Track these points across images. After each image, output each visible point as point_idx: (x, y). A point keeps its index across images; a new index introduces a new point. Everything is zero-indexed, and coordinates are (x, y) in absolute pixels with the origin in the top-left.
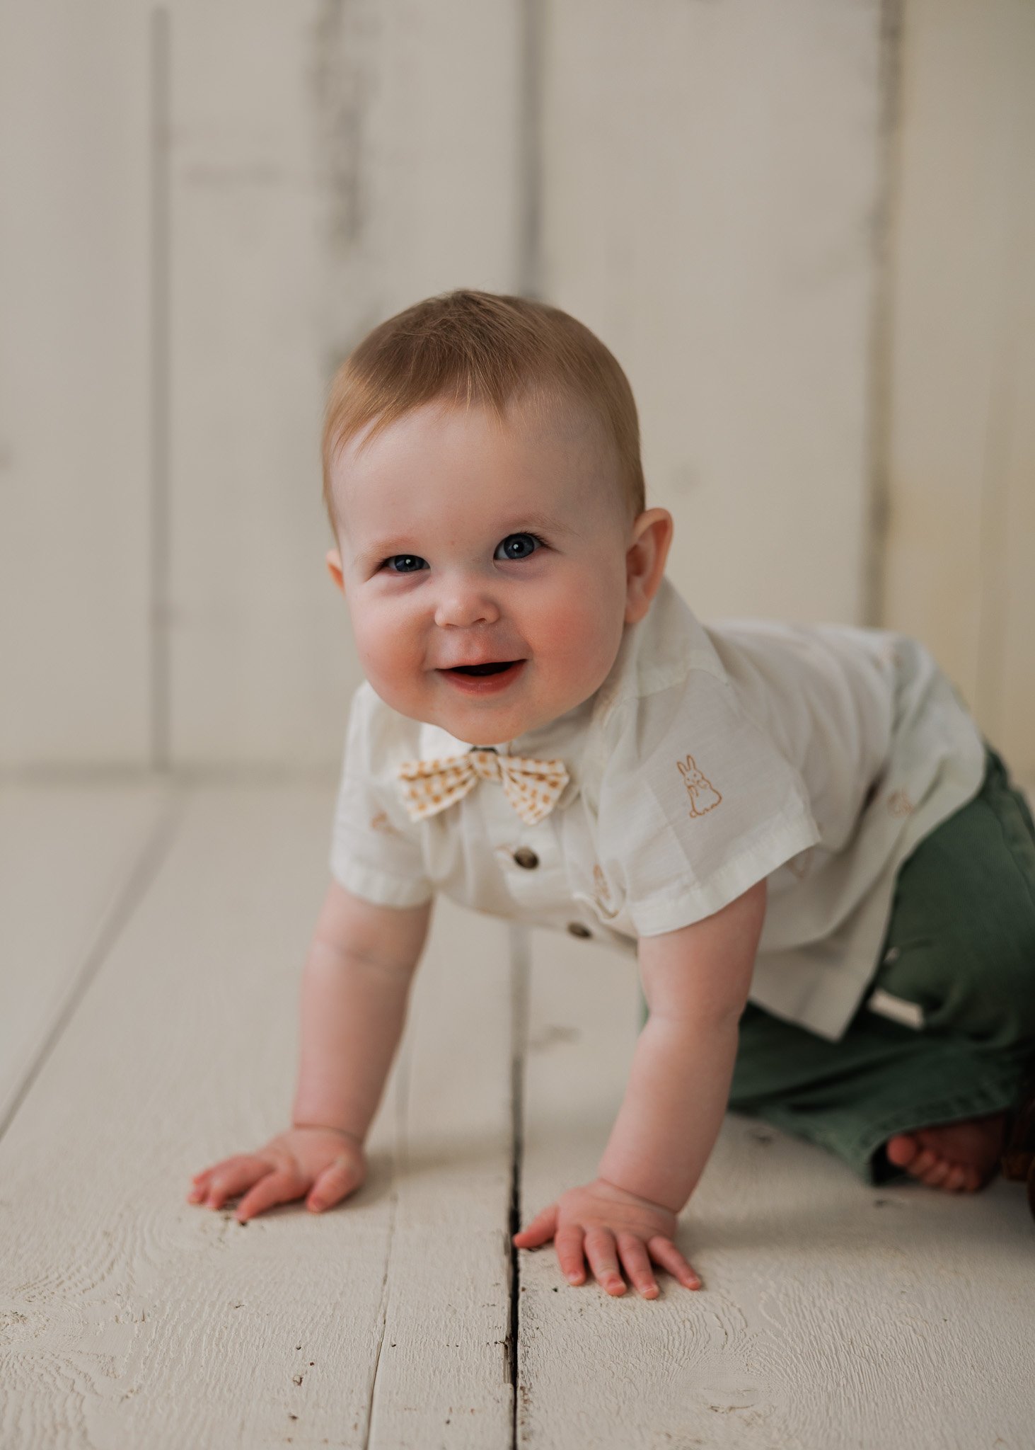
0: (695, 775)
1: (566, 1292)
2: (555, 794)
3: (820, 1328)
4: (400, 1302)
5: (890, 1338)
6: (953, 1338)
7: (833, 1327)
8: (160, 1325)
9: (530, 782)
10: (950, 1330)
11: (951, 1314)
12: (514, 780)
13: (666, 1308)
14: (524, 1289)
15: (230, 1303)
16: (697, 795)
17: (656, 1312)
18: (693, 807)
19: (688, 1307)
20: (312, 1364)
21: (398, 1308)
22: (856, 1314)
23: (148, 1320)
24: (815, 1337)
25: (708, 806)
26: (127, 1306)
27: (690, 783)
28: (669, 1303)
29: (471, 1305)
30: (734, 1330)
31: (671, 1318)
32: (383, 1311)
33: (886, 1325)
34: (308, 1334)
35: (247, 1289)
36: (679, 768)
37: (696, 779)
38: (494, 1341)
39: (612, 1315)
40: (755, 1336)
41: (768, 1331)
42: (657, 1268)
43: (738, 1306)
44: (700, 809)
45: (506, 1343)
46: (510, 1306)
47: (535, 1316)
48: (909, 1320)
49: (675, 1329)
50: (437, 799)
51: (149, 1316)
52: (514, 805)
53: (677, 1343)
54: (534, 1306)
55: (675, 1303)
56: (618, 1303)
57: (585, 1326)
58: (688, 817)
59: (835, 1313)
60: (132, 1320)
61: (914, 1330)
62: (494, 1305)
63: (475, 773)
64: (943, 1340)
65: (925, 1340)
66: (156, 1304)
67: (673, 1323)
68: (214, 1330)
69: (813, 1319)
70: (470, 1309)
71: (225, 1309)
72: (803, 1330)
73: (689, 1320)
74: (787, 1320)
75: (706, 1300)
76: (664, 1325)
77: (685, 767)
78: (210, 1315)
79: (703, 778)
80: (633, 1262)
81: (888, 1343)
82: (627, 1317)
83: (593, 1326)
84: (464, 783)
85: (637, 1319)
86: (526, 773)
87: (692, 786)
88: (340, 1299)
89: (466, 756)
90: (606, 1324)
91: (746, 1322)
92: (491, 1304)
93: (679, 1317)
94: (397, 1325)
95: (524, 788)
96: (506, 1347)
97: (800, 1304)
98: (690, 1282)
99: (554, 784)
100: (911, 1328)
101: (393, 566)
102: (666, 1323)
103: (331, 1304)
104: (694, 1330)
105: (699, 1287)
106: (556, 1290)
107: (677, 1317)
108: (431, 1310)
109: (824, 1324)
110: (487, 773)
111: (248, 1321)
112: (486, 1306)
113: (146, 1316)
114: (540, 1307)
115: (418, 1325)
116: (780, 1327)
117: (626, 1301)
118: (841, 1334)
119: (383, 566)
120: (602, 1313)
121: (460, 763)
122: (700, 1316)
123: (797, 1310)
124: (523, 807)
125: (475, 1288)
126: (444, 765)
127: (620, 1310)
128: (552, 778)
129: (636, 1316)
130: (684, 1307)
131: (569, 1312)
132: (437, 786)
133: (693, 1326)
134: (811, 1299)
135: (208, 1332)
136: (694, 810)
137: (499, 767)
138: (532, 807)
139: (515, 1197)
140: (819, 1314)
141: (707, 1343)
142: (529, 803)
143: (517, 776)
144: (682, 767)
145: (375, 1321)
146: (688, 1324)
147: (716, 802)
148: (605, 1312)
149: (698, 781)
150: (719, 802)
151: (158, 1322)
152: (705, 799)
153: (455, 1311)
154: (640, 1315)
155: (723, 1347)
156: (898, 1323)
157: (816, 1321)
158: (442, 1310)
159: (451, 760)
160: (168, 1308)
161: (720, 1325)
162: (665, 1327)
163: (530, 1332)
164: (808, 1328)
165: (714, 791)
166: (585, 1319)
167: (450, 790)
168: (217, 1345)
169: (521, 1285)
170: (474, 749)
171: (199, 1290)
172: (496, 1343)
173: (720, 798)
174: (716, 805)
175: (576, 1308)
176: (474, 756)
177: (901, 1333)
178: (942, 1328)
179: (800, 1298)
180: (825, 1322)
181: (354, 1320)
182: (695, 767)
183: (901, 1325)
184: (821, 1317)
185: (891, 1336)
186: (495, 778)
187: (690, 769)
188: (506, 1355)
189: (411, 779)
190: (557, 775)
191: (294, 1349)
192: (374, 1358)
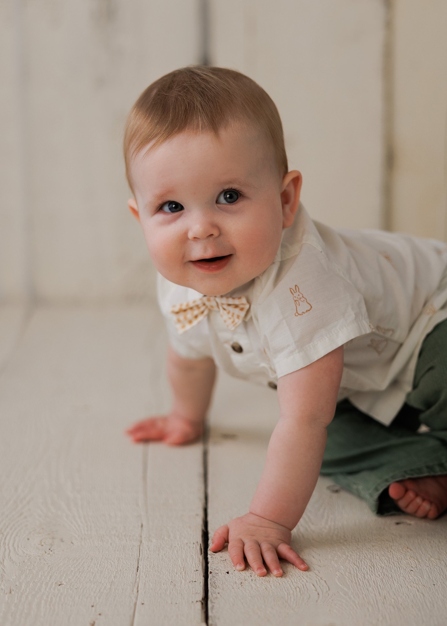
0: (299, 295)
1: (233, 574)
2: (243, 314)
3: (368, 590)
4: (146, 581)
5: (405, 595)
6: (438, 594)
7: (375, 590)
8: (19, 595)
9: (231, 309)
10: (437, 590)
11: (437, 582)
12: (224, 309)
13: (286, 582)
14: (211, 573)
15: (56, 583)
16: (299, 305)
17: (281, 583)
18: (297, 310)
19: (298, 580)
20: (100, 614)
21: (145, 584)
22: (387, 583)
23: (13, 593)
24: (365, 595)
25: (305, 311)
26: (2, 585)
27: (295, 299)
28: (288, 579)
29: (183, 582)
30: (322, 592)
31: (289, 586)
32: (137, 586)
33: (403, 588)
34: (97, 599)
35: (65, 575)
36: (291, 291)
37: (299, 297)
38: (196, 600)
39: (258, 585)
40: (334, 595)
41: (340, 592)
42: (282, 560)
43: (324, 579)
44: (300, 312)
45: (203, 601)
46: (204, 582)
47: (217, 587)
48: (415, 585)
49: (291, 592)
50: (190, 322)
51: (13, 590)
52: (225, 321)
53: (292, 599)
54: (216, 582)
55: (291, 579)
56: (261, 579)
57: (244, 591)
58: (294, 316)
59: (376, 582)
60: (4, 593)
61: (418, 591)
62: (195, 581)
63: (207, 307)
64: (433, 595)
65: (424, 595)
66: (17, 584)
67: (290, 589)
68: (47, 597)
69: (364, 585)
70: (183, 584)
71: (54, 586)
72: (359, 592)
73: (299, 588)
74: (350, 586)
75: (307, 576)
76: (285, 590)
77: (294, 291)
78: (46, 589)
79: (303, 297)
80: (269, 557)
81: (404, 597)
82: (266, 586)
83: (248, 592)
84: (202, 312)
85: (271, 587)
86: (229, 305)
87: (297, 301)
88: (113, 580)
89: (201, 299)
90: (255, 590)
91: (329, 588)
92: (193, 581)
93: (293, 586)
94: (145, 593)
95: (229, 313)
96: (202, 604)
97: (357, 577)
98: (302, 567)
99: (242, 309)
100: (416, 589)
101: (166, 208)
102: (286, 589)
103: (109, 582)
104: (302, 592)
105: (307, 569)
106: (228, 573)
107: (292, 586)
108: (162, 585)
109: (370, 588)
110: (212, 307)
111: (66, 592)
112: (191, 582)
113: (12, 591)
114: (220, 582)
115: (156, 593)
116: (347, 590)
117: (266, 578)
118: (379, 593)
119: (160, 209)
120: (252, 584)
121: (199, 302)
122: (304, 585)
123: (355, 581)
124: (230, 321)
125: (185, 573)
126: (191, 305)
127: (262, 583)
128: (241, 306)
129: (270, 586)
130: (295, 580)
131: (235, 584)
132: (189, 315)
133: (301, 590)
134: (363, 575)
135: (45, 598)
136: (297, 312)
137: (217, 303)
138: (233, 322)
139: (206, 523)
140: (367, 582)
141: (309, 599)
142: (232, 320)
143: (225, 307)
144: (292, 291)
145: (133, 591)
146: (298, 589)
147: (309, 309)
148: (254, 584)
149: (300, 298)
150: (311, 309)
151: (18, 593)
152: (304, 307)
153: (175, 585)
154: (273, 585)
155: (317, 601)
156: (409, 587)
157: (366, 586)
158: (168, 584)
159: (194, 302)
160: (23, 586)
161: (315, 590)
162: (286, 591)
163: (214, 595)
164: (361, 590)
165: (308, 303)
166: (243, 588)
167: (196, 317)
168: (50, 605)
169: (210, 570)
170: (205, 296)
171: (40, 576)
172: (197, 601)
173: (311, 307)
174: (309, 310)
175: (238, 582)
176: (205, 299)
177: (411, 592)
178: (432, 589)
179: (357, 575)
180: (370, 587)
181: (121, 591)
182: (299, 291)
183: (411, 588)
184: (368, 584)
185: (406, 594)
186: (216, 309)
187: (296, 292)
188: (202, 608)
189: (177, 313)
190: (243, 304)
191: (90, 607)
192: (132, 610)
